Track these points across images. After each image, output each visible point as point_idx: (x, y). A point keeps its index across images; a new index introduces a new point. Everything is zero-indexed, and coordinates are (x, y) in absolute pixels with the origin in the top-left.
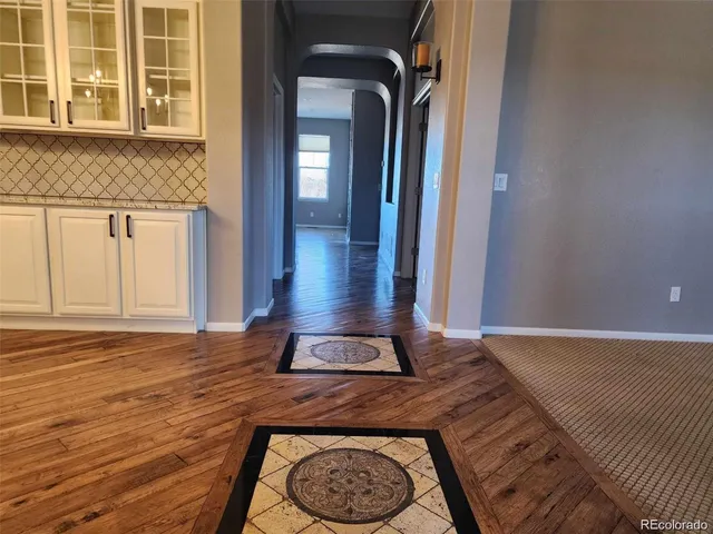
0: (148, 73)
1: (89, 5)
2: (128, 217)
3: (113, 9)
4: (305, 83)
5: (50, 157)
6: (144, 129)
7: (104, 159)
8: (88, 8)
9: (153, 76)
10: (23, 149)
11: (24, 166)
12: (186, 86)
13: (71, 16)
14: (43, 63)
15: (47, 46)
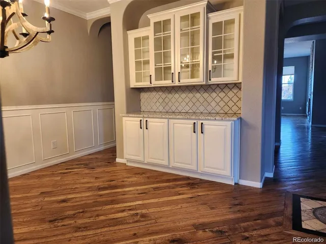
0: (213, 53)
1: (189, 28)
2: (202, 123)
3: (199, 28)
4: (287, 41)
5: (170, 96)
6: (210, 80)
7: (191, 95)
8: (189, 30)
9: (215, 55)
10: (161, 93)
11: (161, 100)
12: (231, 56)
13: (182, 35)
14: (170, 57)
15: (172, 50)
